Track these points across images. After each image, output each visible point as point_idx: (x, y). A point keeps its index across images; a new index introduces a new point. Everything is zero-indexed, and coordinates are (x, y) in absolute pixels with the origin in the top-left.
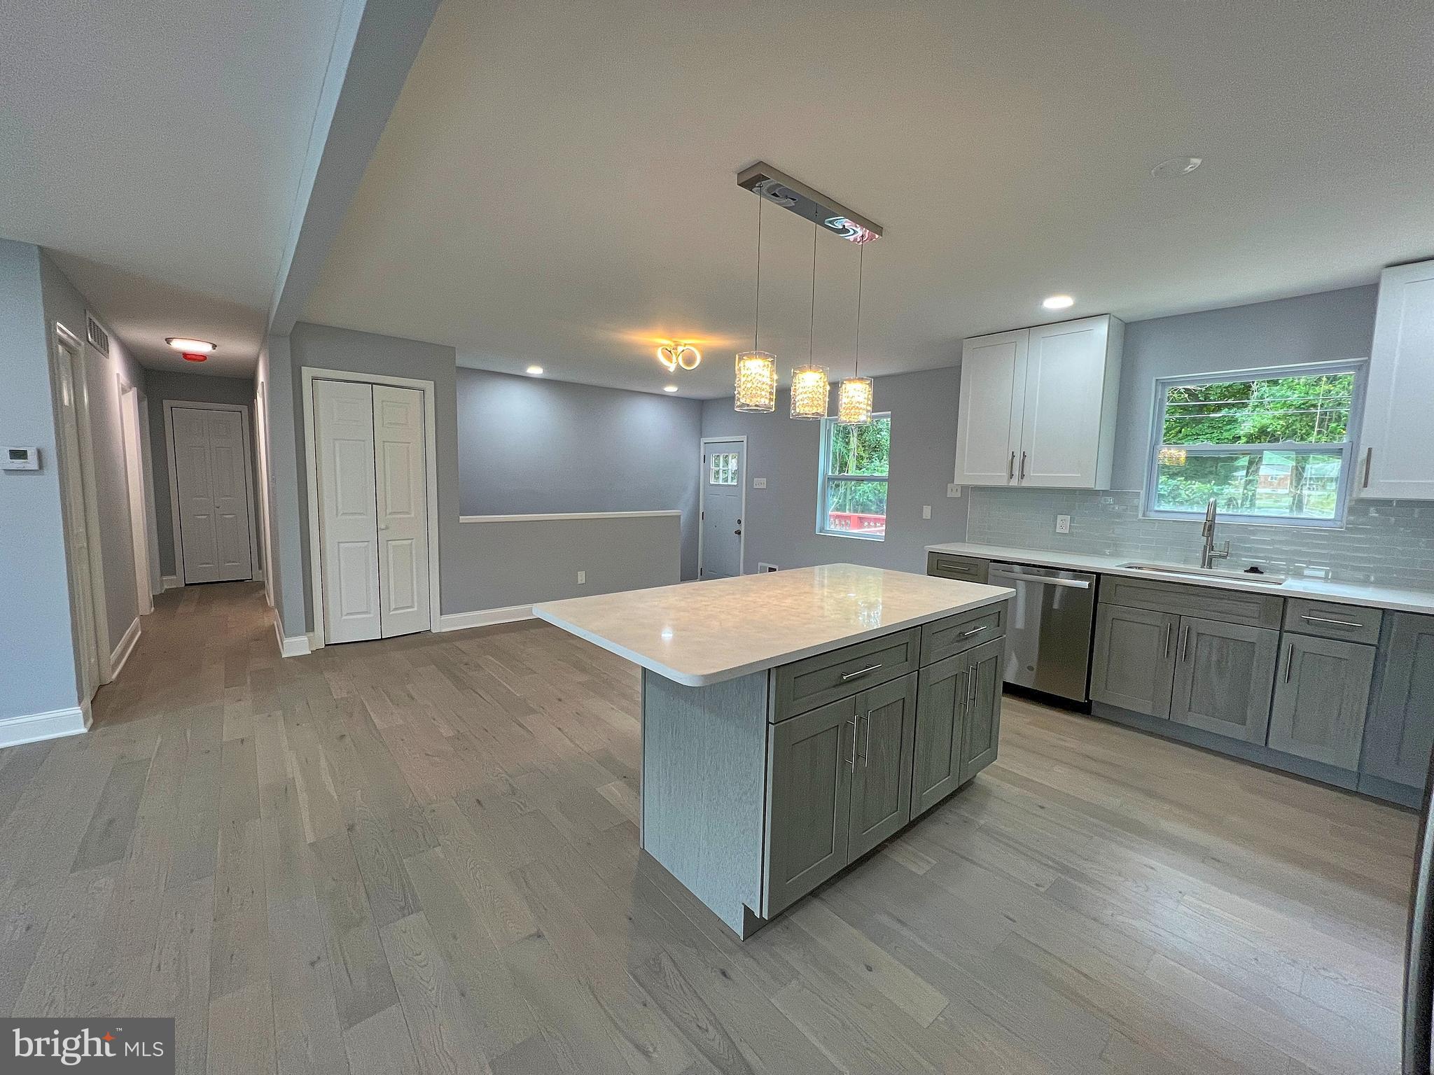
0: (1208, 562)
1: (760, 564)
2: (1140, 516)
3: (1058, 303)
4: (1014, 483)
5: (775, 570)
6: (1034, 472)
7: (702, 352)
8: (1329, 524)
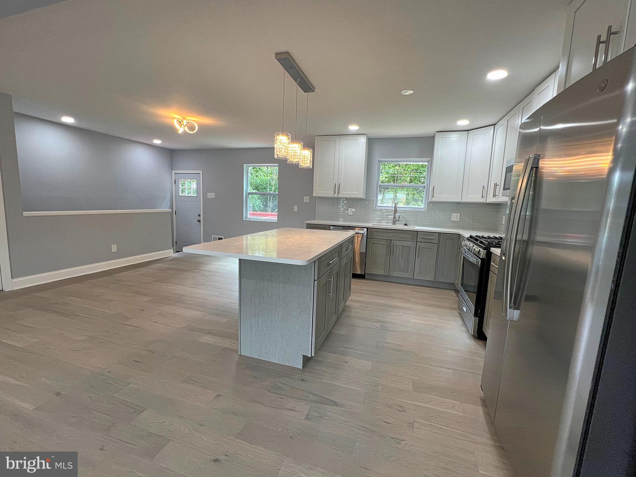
0: (394, 223)
1: (213, 236)
2: (374, 208)
3: (353, 128)
4: (336, 196)
5: (222, 239)
6: (343, 191)
7: (198, 125)
8: (423, 209)
